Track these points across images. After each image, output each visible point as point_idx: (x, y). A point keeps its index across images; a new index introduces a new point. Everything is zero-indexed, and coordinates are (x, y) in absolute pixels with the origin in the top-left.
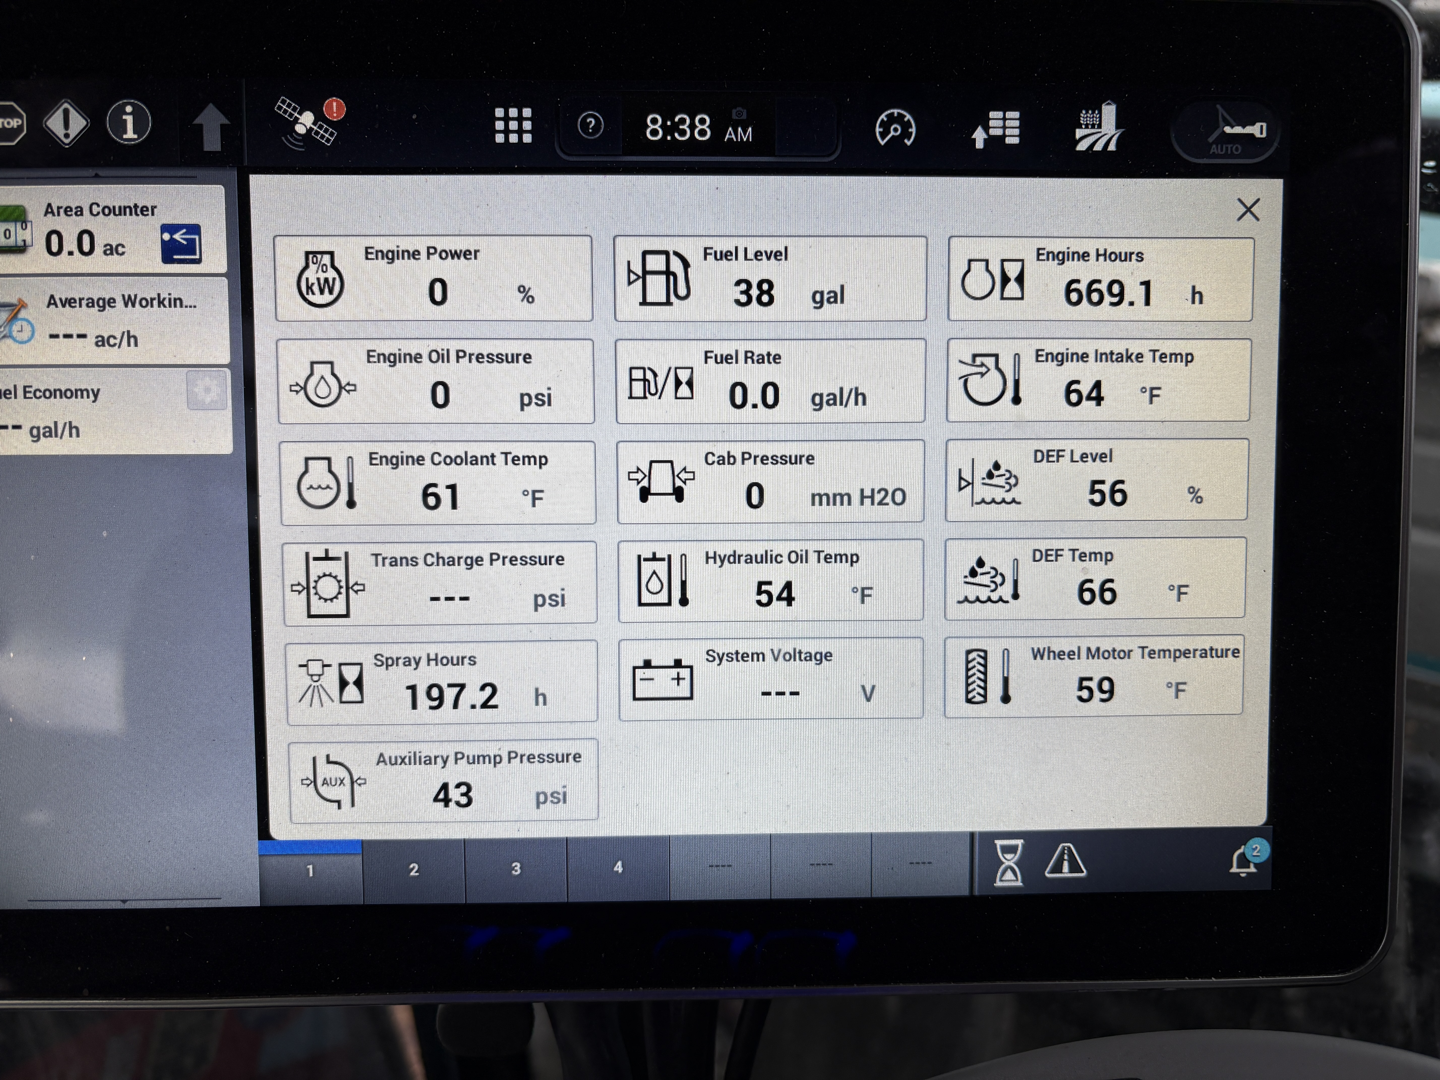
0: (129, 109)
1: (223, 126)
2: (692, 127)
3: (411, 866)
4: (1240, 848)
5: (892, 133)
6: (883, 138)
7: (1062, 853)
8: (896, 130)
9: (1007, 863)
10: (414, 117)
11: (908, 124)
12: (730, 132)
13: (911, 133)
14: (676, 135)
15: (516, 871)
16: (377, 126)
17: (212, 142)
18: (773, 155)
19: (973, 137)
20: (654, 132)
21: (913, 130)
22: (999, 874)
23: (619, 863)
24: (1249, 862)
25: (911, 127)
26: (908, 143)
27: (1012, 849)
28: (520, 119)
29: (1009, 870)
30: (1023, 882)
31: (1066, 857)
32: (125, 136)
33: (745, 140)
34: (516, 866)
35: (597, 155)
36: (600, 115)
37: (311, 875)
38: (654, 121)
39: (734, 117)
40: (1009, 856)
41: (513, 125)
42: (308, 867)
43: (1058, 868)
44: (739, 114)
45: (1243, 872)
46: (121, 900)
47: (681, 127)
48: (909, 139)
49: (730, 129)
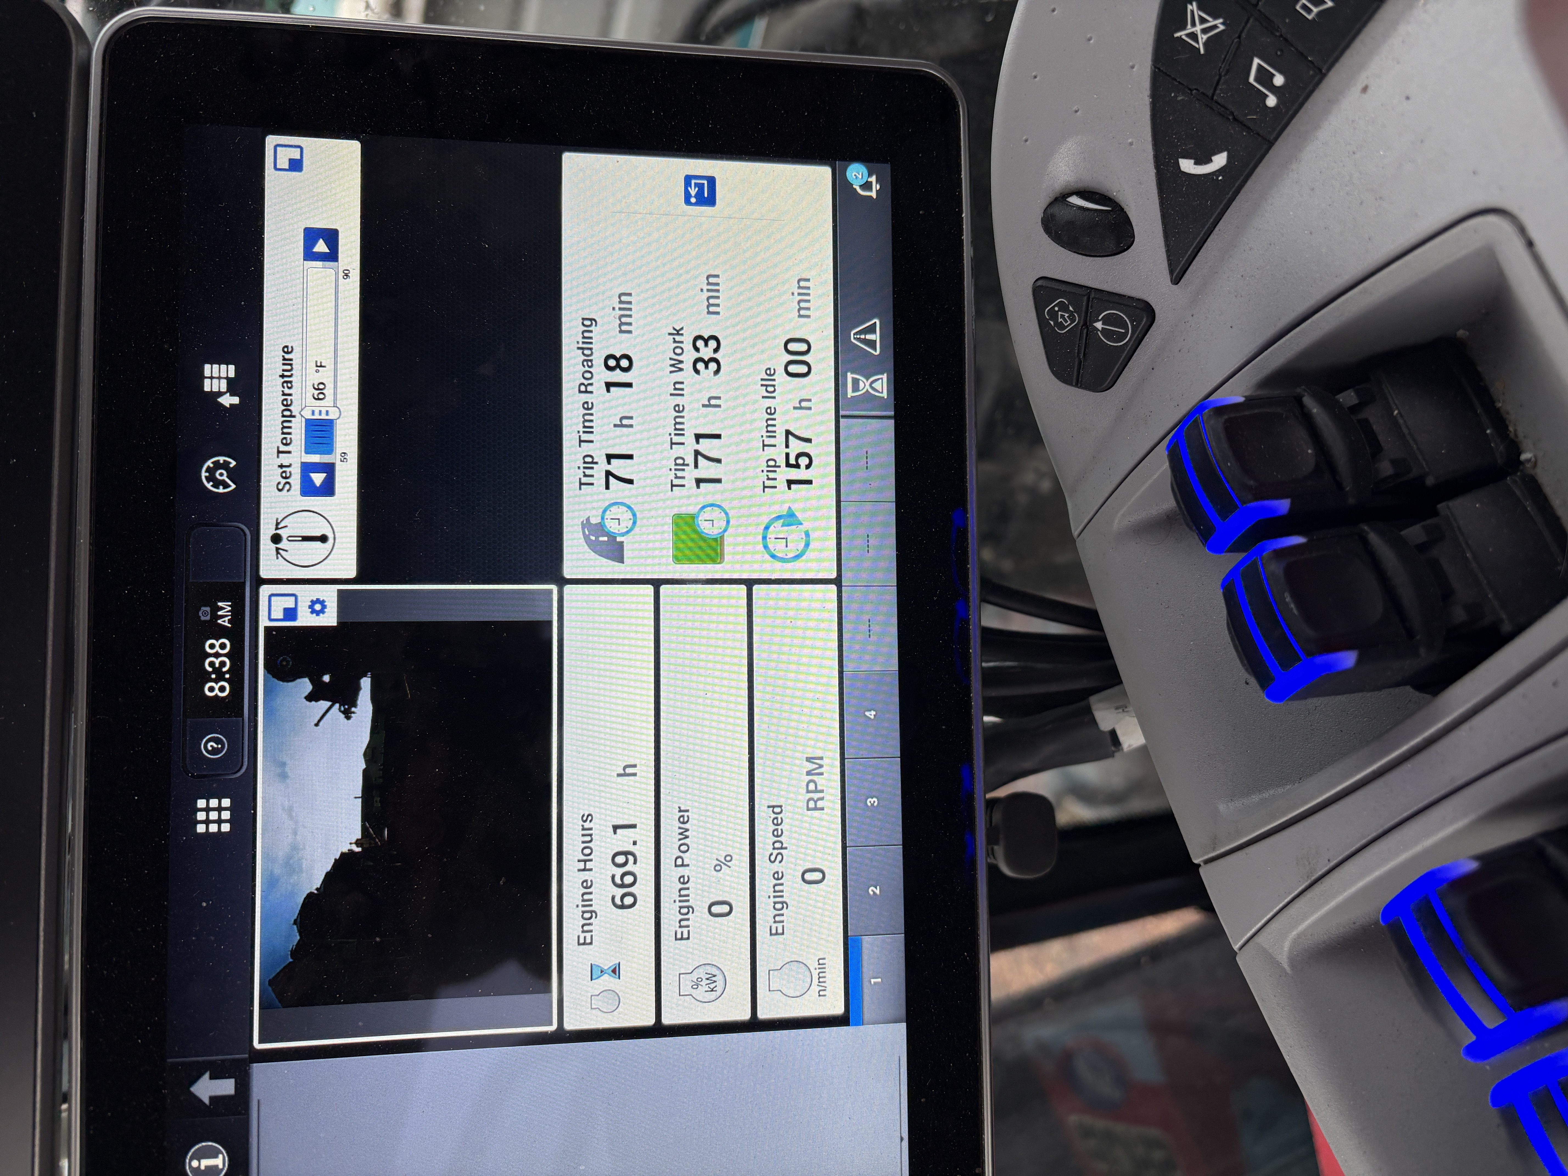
0: (195, 1164)
1: (211, 1078)
2: (217, 655)
3: (871, 893)
4: (855, 189)
5: (225, 478)
6: (229, 486)
7: (859, 339)
8: (221, 475)
9: (868, 387)
10: (204, 904)
11: (216, 463)
12: (223, 621)
13: (224, 461)
14: (224, 669)
15: (874, 802)
16: (212, 938)
17: (226, 1087)
18: (244, 583)
19: (228, 406)
20: (222, 689)
21: (222, 459)
22: (877, 394)
23: (867, 714)
24: (867, 181)
25: (218, 461)
26: (233, 463)
27: (856, 382)
28: (208, 810)
29: (873, 385)
30: (883, 374)
31: (863, 337)
32: (221, 1166)
33: (230, 608)
34: (870, 802)
35: (243, 740)
36: (205, 737)
37: (879, 980)
38: (211, 689)
39: (208, 618)
40: (861, 385)
41: (213, 815)
42: (872, 983)
43: (872, 344)
44: (205, 613)
45: (876, 187)
46: (901, 1142)
47: (217, 665)
48: (230, 463)
49: (219, 621)
